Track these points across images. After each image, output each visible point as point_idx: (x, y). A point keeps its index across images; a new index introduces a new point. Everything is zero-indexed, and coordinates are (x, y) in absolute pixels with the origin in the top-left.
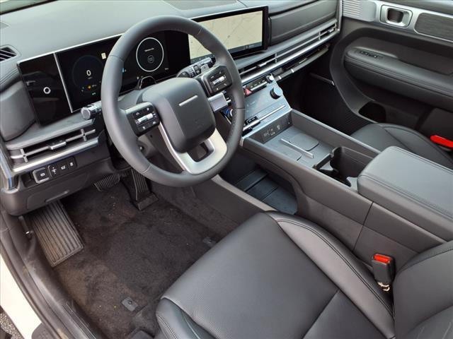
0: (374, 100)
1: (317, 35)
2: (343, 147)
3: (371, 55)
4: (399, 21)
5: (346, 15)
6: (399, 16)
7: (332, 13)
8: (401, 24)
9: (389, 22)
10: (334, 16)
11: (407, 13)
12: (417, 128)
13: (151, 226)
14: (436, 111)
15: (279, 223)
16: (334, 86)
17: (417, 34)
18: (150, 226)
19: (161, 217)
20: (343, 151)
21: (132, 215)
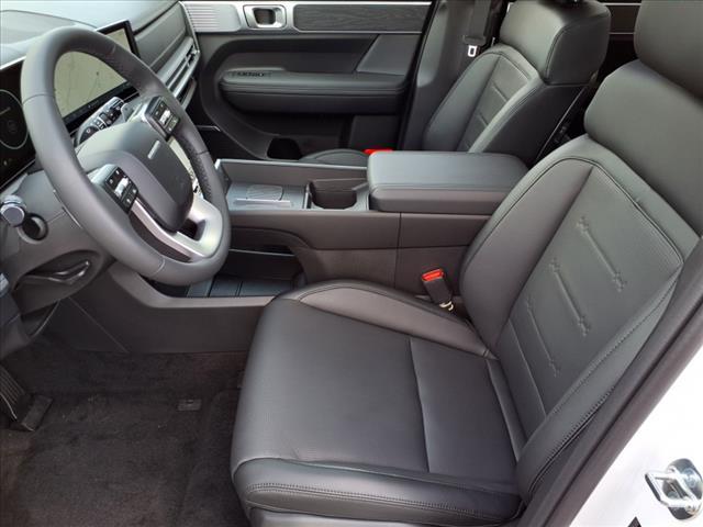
0: (277, 135)
1: (184, 61)
2: (315, 181)
3: (256, 74)
4: (272, 22)
5: (199, 30)
6: (270, 15)
7: (182, 32)
8: (277, 25)
9: (259, 26)
10: (187, 33)
11: (277, 9)
12: (343, 145)
13: (75, 438)
14: (356, 120)
15: (302, 300)
16: (222, 132)
17: (300, 34)
18: (74, 440)
19: (82, 419)
20: (316, 186)
21: (27, 445)
